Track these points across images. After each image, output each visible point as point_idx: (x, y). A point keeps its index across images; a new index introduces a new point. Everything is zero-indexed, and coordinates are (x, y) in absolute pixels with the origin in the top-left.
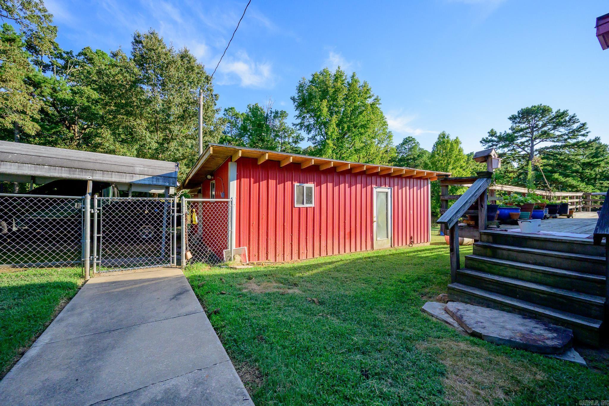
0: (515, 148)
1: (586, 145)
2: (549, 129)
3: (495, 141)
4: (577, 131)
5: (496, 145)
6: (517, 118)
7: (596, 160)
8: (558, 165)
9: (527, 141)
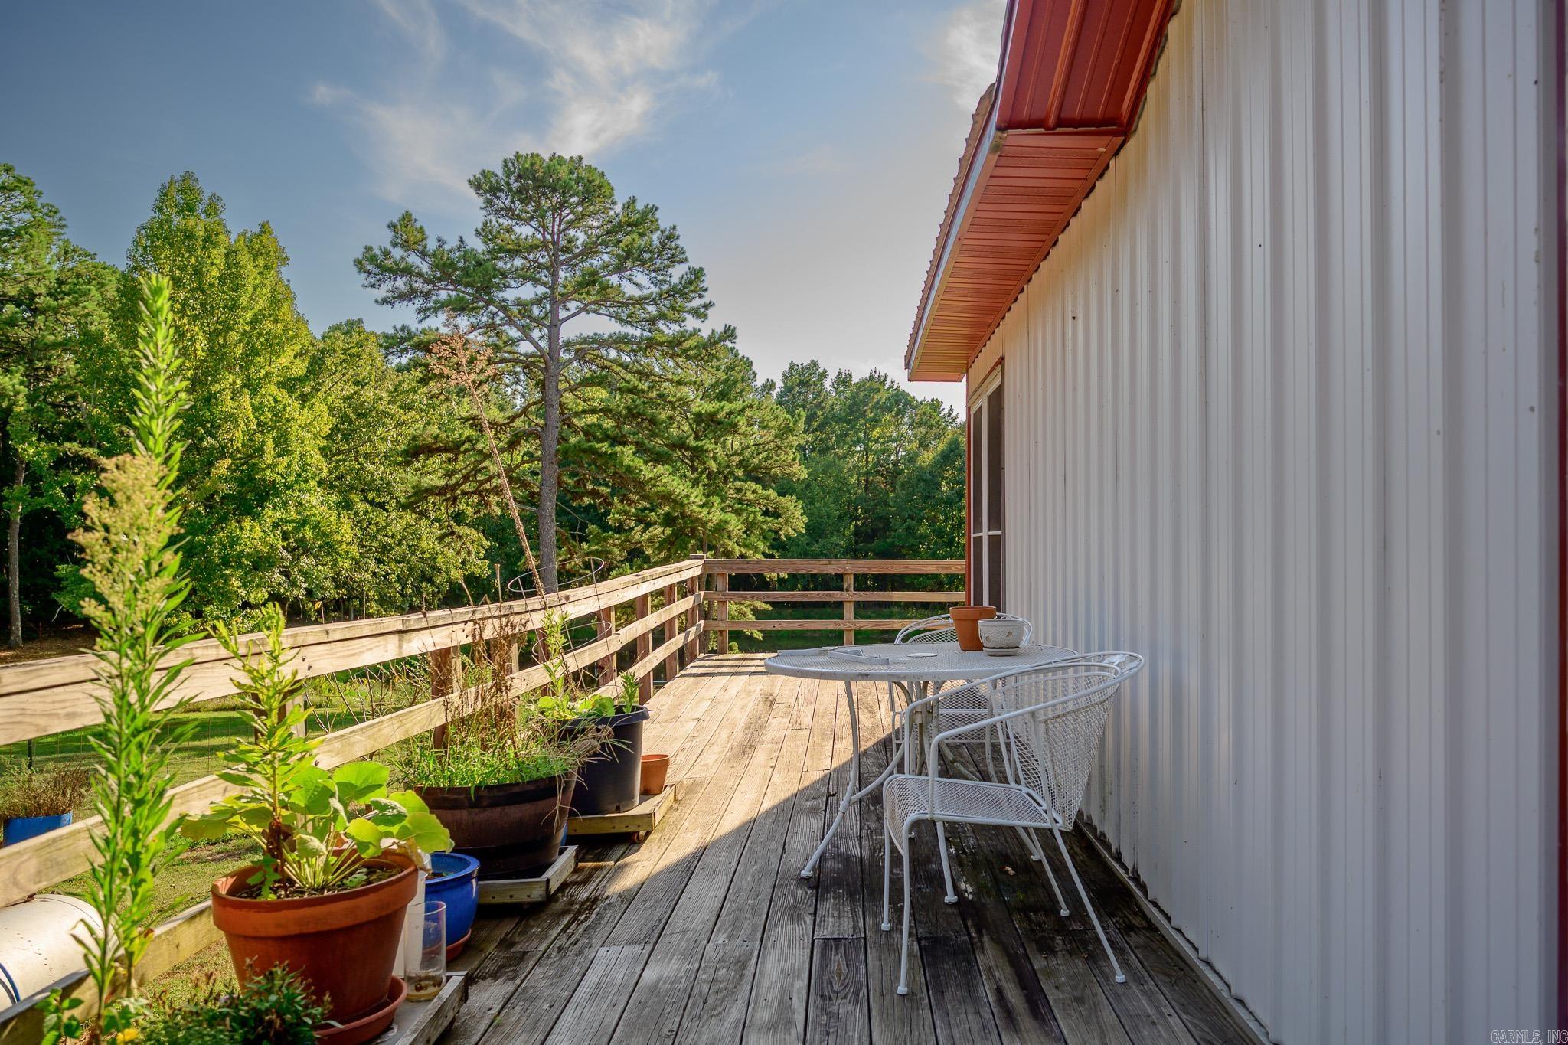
0: (498, 321)
1: (708, 350)
2: (605, 267)
3: (420, 275)
4: (683, 294)
5: (426, 295)
6: (501, 190)
7: (728, 407)
8: (632, 414)
9: (538, 302)
